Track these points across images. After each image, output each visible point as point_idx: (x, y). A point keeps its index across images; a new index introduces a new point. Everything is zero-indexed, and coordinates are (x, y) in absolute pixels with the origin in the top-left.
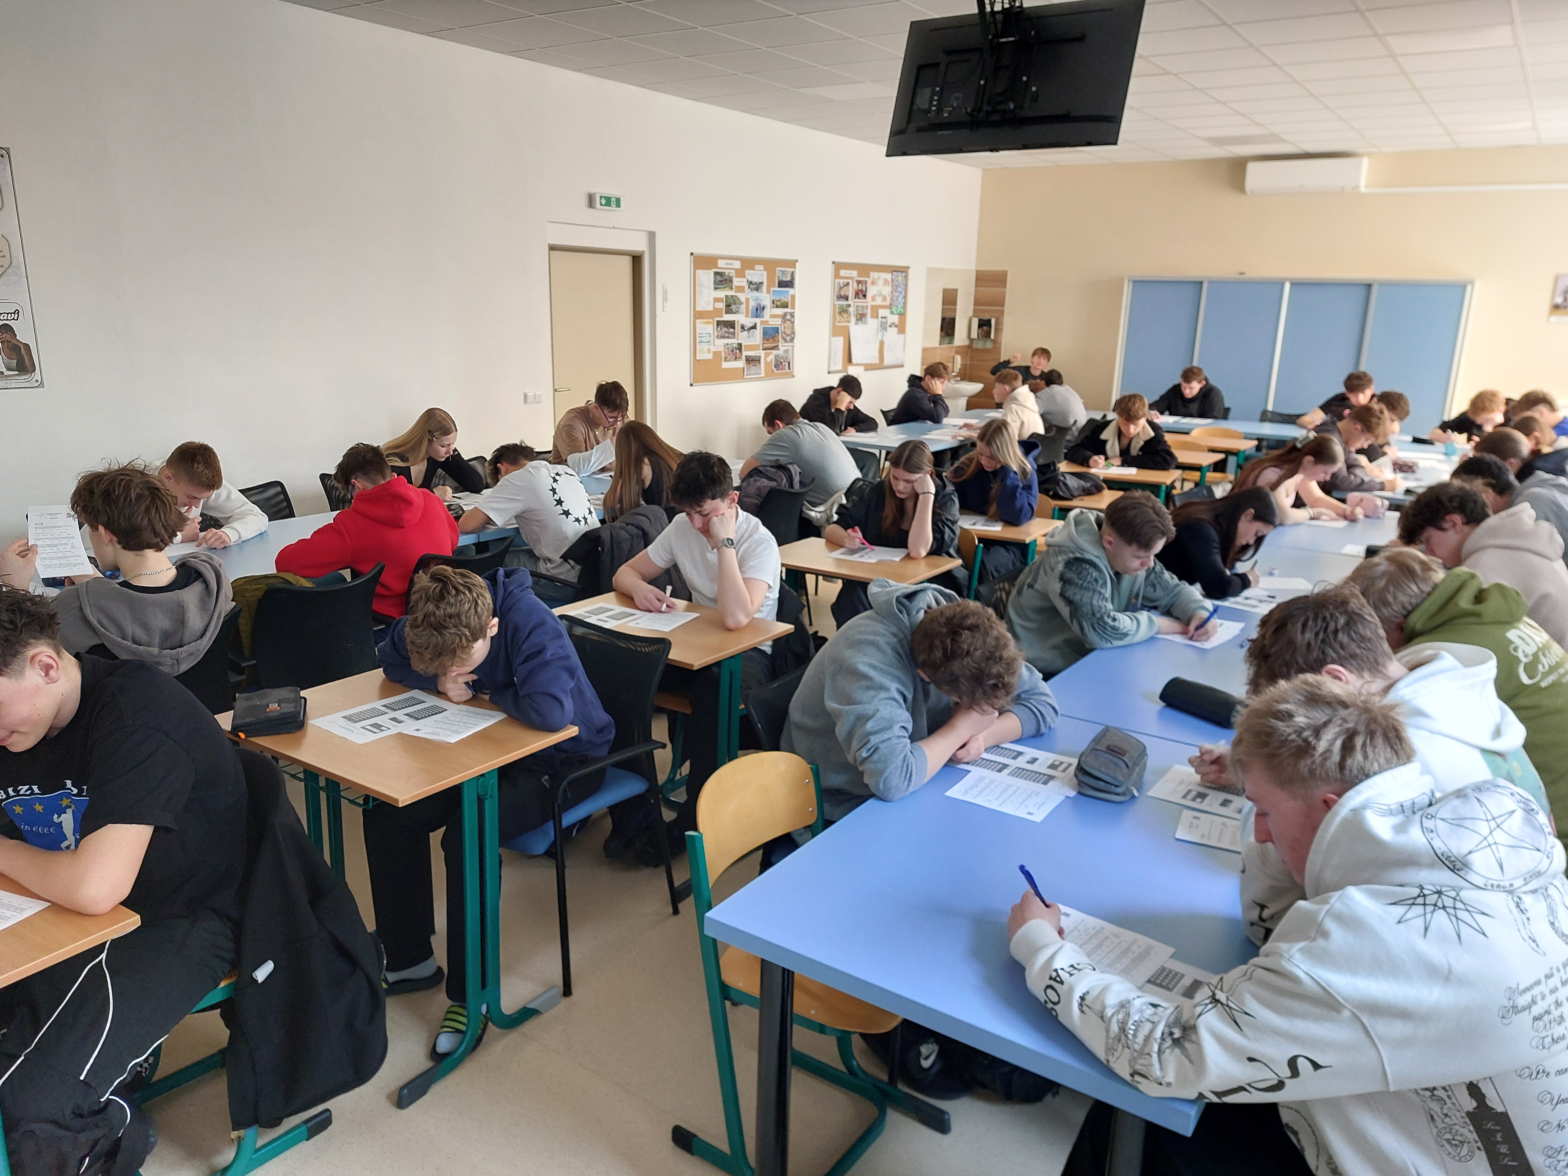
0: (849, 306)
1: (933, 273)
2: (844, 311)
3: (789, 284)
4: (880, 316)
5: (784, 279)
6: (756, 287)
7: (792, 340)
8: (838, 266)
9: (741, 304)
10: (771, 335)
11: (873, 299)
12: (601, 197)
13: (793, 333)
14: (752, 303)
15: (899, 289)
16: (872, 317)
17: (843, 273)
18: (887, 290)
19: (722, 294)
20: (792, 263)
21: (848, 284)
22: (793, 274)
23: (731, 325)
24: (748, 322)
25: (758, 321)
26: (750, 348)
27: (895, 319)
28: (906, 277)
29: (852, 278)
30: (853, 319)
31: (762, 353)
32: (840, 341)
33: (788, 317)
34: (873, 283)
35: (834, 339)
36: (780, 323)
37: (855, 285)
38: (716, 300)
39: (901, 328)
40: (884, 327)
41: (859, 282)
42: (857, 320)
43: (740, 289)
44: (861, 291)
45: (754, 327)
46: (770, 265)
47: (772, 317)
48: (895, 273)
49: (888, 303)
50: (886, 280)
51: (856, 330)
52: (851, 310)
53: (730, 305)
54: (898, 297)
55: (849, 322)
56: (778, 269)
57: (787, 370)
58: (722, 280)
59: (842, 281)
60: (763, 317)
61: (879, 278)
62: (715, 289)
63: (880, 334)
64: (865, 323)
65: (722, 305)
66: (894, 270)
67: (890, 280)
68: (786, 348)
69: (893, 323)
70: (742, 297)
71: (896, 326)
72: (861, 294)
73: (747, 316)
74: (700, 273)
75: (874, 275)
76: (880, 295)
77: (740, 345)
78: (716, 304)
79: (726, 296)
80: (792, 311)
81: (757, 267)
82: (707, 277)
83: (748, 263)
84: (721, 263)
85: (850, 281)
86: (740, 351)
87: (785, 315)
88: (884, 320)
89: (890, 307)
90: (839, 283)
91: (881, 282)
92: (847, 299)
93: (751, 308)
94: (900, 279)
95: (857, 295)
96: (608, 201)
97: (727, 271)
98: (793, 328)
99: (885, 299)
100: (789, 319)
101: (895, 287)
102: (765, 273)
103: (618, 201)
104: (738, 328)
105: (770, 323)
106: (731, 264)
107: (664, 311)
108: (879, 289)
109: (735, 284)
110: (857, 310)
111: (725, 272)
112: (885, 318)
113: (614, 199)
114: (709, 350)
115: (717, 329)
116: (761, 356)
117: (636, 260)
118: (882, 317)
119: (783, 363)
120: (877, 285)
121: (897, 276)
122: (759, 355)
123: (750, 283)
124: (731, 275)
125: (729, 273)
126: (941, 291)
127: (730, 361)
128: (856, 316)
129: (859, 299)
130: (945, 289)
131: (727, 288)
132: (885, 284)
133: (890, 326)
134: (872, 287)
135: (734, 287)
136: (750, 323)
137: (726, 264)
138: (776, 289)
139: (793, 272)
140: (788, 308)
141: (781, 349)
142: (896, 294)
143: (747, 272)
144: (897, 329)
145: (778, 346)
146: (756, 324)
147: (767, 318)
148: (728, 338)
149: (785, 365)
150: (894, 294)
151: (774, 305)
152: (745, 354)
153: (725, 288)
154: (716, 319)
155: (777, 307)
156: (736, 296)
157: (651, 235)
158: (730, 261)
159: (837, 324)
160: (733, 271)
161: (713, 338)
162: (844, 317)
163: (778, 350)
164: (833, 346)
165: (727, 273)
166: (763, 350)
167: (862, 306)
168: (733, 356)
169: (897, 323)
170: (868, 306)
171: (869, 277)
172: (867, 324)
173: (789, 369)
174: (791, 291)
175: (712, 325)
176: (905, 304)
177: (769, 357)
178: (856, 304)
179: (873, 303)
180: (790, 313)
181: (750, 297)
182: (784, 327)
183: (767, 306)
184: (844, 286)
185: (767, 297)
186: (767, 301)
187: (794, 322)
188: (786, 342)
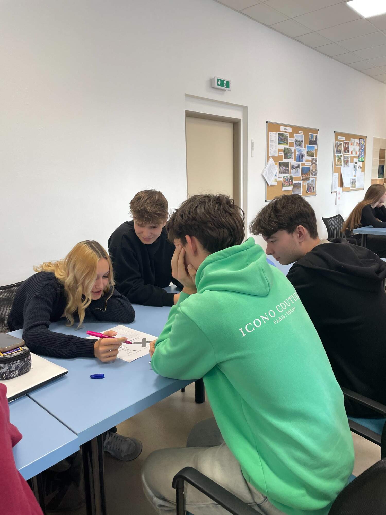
1: (375, 140)
2: (339, 159)
3: (314, 143)
5: (312, 140)
6: (299, 143)
7: (316, 174)
8: (337, 134)
9: (292, 153)
10: (306, 171)
11: (352, 153)
12: (218, 80)
13: (316, 170)
14: (297, 153)
15: (363, 148)
16: (351, 162)
17: (339, 138)
18: (358, 148)
19: (282, 147)
20: (316, 131)
21: (341, 144)
22: (316, 137)
23: (287, 165)
25: (300, 163)
26: (297, 179)
27: (360, 164)
28: (365, 142)
29: (343, 141)
30: (343, 164)
31: (302, 182)
32: (337, 175)
34: (352, 145)
35: (334, 174)
36: (310, 165)
38: (280, 150)
39: (363, 168)
40: (356, 168)
41: (346, 143)
42: (345, 164)
43: (291, 144)
44: (347, 147)
45: (298, 167)
46: (306, 131)
48: (361, 139)
49: (357, 155)
50: (357, 143)
51: (344, 169)
52: (342, 158)
53: (287, 154)
54: (362, 152)
55: (341, 165)
56: (309, 134)
57: (313, 192)
58: (282, 139)
59: (338, 142)
60: (302, 161)
61: (354, 142)
62: (279, 144)
63: (354, 172)
64: (348, 166)
65: (282, 154)
67: (359, 143)
68: (312, 179)
70: (292, 149)
71: (361, 168)
72: (347, 150)
74: (271, 133)
75: (352, 140)
76: (354, 151)
77: (291, 177)
78: (279, 153)
79: (285, 148)
80: (316, 158)
81: (299, 132)
82: (274, 136)
83: (296, 129)
85: (342, 143)
86: (292, 180)
87: (313, 160)
88: (356, 164)
89: (359, 157)
91: (355, 144)
92: (341, 153)
93: (296, 155)
94: (363, 142)
95: (345, 150)
96: (222, 83)
97: (285, 133)
98: (316, 167)
99: (357, 153)
100: (314, 162)
101: (361, 147)
102: (303, 135)
103: (228, 83)
104: (290, 167)
105: (306, 165)
106: (287, 129)
107: (252, 157)
108: (354, 148)
109: (289, 141)
110: (345, 159)
111: (284, 134)
112: (357, 163)
113: (226, 82)
114: (276, 180)
115: (280, 168)
116: (301, 184)
117: (235, 124)
118: (355, 163)
119: (311, 188)
120: (353, 145)
121: (361, 141)
122: (300, 183)
123: (296, 141)
124: (287, 136)
125: (286, 134)
126: (379, 150)
127: (286, 186)
128: (344, 162)
129: (346, 153)
130: (380, 149)
131: (285, 144)
132: (357, 145)
133: (358, 168)
134: (351, 146)
135: (288, 143)
136: (296, 164)
137: (284, 129)
138: (309, 145)
139: (317, 136)
140: (314, 156)
141: (311, 179)
142: (361, 151)
143: (295, 134)
144: (361, 169)
145: (309, 178)
146: (299, 165)
147: (304, 162)
148: (285, 173)
149: (312, 189)
150: (360, 150)
151: (308, 155)
152: (294, 182)
153: (284, 143)
154: (279, 162)
155: (309, 156)
156: (289, 148)
157: (245, 109)
158: (286, 128)
159: (336, 166)
160: (288, 134)
161: (277, 173)
162: (339, 162)
163: (309, 180)
164: (334, 178)
165: (285, 135)
166: (302, 180)
167: (347, 156)
168: (288, 183)
169: (361, 166)
170: (349, 156)
171: (350, 141)
172: (349, 166)
173: (314, 191)
174: (316, 147)
175: (277, 165)
176: (364, 156)
177: (304, 183)
178: (344, 155)
179: (352, 155)
180: (315, 159)
181: (296, 149)
182: (312, 167)
183: (304, 154)
184: (339, 145)
185: (304, 149)
186: (304, 153)
187: (317, 164)
188: (313, 176)
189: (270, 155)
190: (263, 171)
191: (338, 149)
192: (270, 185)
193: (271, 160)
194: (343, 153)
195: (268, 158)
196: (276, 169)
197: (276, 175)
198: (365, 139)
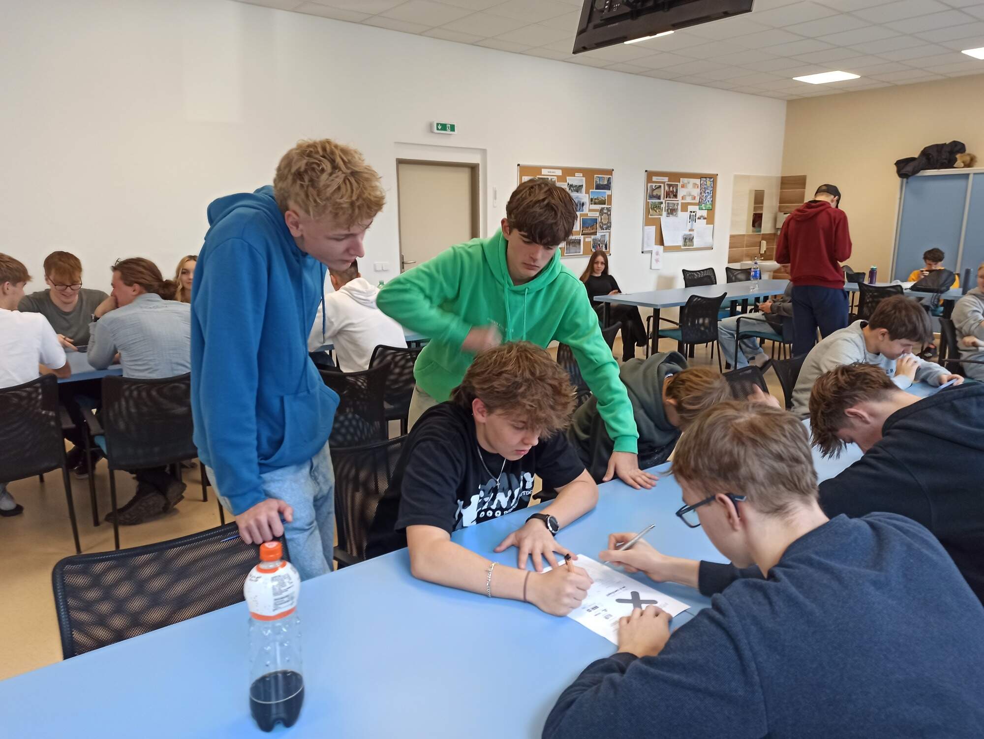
0: (662, 203)
1: (738, 178)
2: (657, 207)
3: (608, 187)
4: (689, 211)
5: (601, 183)
6: (576, 189)
7: (609, 227)
8: (650, 175)
10: (590, 224)
11: (683, 198)
12: (438, 124)
13: (610, 222)
15: (708, 191)
16: (682, 211)
17: (655, 179)
18: (696, 192)
21: (660, 187)
27: (704, 213)
28: (714, 182)
29: (664, 183)
30: (664, 213)
31: (582, 238)
32: (652, 230)
34: (683, 186)
35: (646, 228)
36: (598, 215)
37: (667, 188)
39: (710, 220)
40: (693, 218)
41: (669, 186)
42: (668, 214)
44: (672, 192)
46: (588, 173)
48: (704, 179)
49: (697, 201)
50: (695, 184)
51: (666, 221)
52: (663, 206)
54: (706, 196)
55: (661, 215)
56: (595, 176)
59: (654, 185)
60: (582, 211)
61: (689, 183)
63: (689, 224)
66: (701, 177)
67: (699, 184)
69: (702, 216)
71: (705, 219)
72: (672, 194)
75: (683, 180)
76: (690, 195)
81: (577, 174)
83: (569, 172)
84: (544, 172)
85: (662, 185)
87: (602, 209)
89: (699, 204)
90: (652, 186)
91: (690, 186)
92: (659, 198)
94: (708, 183)
95: (668, 195)
96: (444, 127)
99: (694, 198)
101: (703, 190)
102: (584, 178)
103: (453, 127)
105: (589, 215)
106: (553, 172)
107: (494, 207)
108: (689, 190)
110: (668, 206)
112: (694, 212)
113: (449, 126)
116: (580, 240)
117: (472, 170)
118: (691, 212)
120: (687, 187)
122: (579, 238)
123: (571, 186)
124: (553, 180)
128: (668, 211)
129: (670, 198)
132: (694, 187)
133: (699, 218)
134: (682, 189)
137: (549, 172)
138: (594, 190)
139: (609, 178)
143: (567, 178)
145: (597, 232)
147: (586, 212)
150: (703, 194)
151: (593, 202)
155: (595, 203)
157: (484, 152)
158: (552, 170)
159: (650, 217)
160: (556, 177)
162: (656, 211)
164: (645, 233)
166: (582, 235)
167: (673, 203)
169: (706, 216)
170: (678, 204)
171: (679, 182)
172: (677, 217)
174: (608, 192)
176: (713, 202)
177: (587, 240)
178: (667, 202)
179: (683, 201)
180: (607, 208)
182: (601, 218)
183: (586, 203)
184: (656, 189)
185: (586, 196)
186: (586, 200)
187: (610, 214)
188: (604, 230)
191: (652, 193)
194: (664, 199)
198: (713, 178)
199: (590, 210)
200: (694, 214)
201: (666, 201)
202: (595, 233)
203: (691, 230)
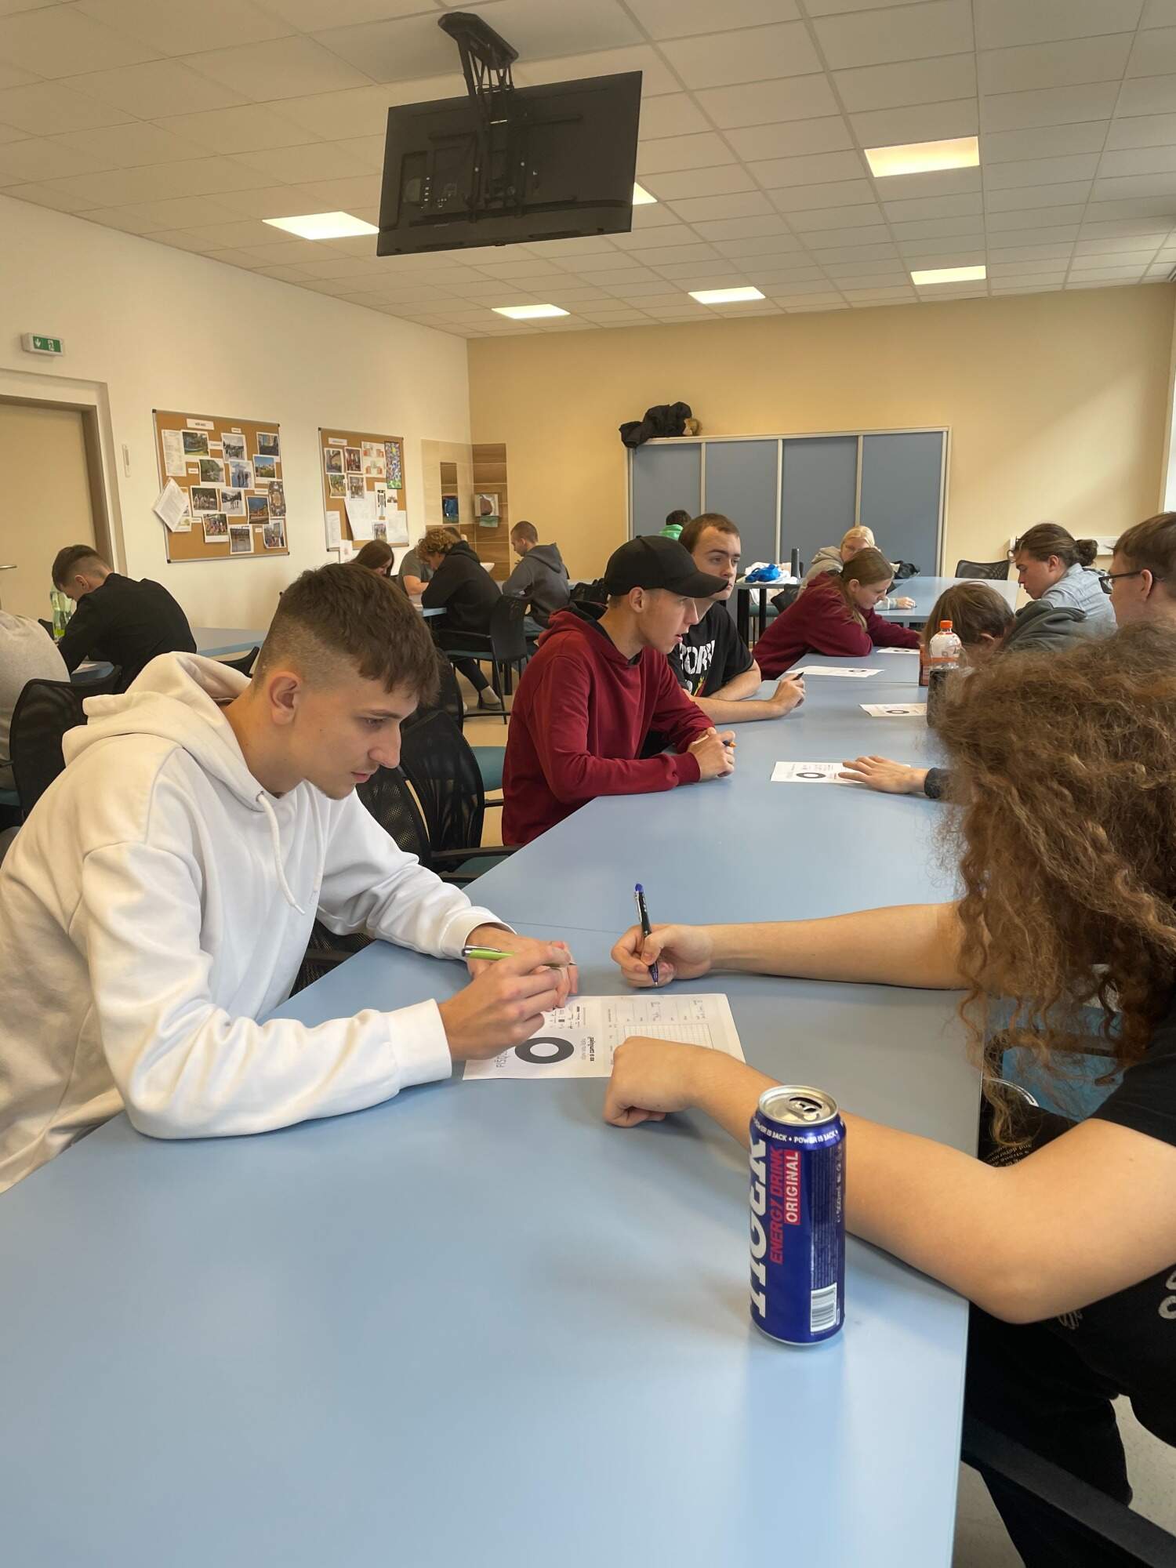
0: (343, 477)
1: (427, 446)
2: (338, 483)
3: (274, 450)
4: (376, 489)
5: (266, 444)
6: (236, 452)
7: (283, 512)
8: (325, 434)
9: (221, 470)
10: (259, 509)
11: (368, 471)
12: (35, 338)
13: (283, 505)
14: (232, 470)
15: (395, 462)
16: (368, 490)
17: (331, 441)
18: (381, 462)
19: (196, 458)
20: (275, 428)
21: (339, 453)
22: (275, 439)
23: (211, 493)
24: (231, 491)
25: (242, 490)
26: (234, 520)
27: (393, 493)
28: (400, 449)
29: (342, 447)
30: (348, 493)
31: (250, 527)
32: (336, 515)
33: (276, 487)
34: (366, 454)
35: (329, 513)
36: (267, 493)
37: (347, 454)
38: (189, 465)
39: (401, 503)
40: (382, 501)
41: (350, 452)
42: (353, 493)
43: (217, 454)
44: (354, 460)
45: (238, 497)
46: (248, 427)
47: (257, 485)
48: (387, 444)
49: (384, 476)
50: (379, 451)
51: (352, 504)
52: (345, 481)
53: (208, 471)
54: (394, 470)
55: (345, 495)
56: (258, 433)
57: (280, 547)
58: (193, 443)
59: (331, 450)
60: (246, 486)
61: (372, 449)
62: (186, 452)
63: (379, 509)
64: (362, 496)
65: (196, 471)
66: (387, 441)
67: (383, 450)
68: (276, 522)
69: (392, 498)
70: (220, 462)
71: (395, 501)
72: (354, 465)
73: (228, 485)
74: (166, 433)
75: (366, 445)
76: (375, 467)
77: (223, 517)
78: (190, 469)
79: (201, 461)
80: (280, 480)
81: (233, 429)
82: (174, 439)
83: (223, 425)
84: (191, 423)
85: (341, 451)
86: (225, 523)
87: (272, 484)
88: (381, 494)
89: (387, 480)
90: (328, 452)
91: (374, 453)
92: (340, 471)
93: (231, 475)
94: (394, 450)
95: (350, 466)
96: (44, 343)
97: (199, 432)
98: (282, 499)
99: (380, 472)
100: (276, 489)
101: (390, 461)
102: (244, 436)
103: (57, 346)
104: (219, 498)
105: (256, 493)
106: (202, 425)
107: (126, 476)
108: (373, 460)
109: (210, 447)
110: (351, 483)
111: (196, 434)
112: (382, 492)
113: (52, 342)
114: (187, 521)
115: (194, 498)
116: (248, 530)
117: (86, 416)
118: (379, 491)
119: (276, 539)
120: (370, 456)
121: (391, 447)
122: (246, 528)
123: (227, 447)
124: (204, 437)
125: (202, 435)
126: (439, 465)
127: (213, 534)
128: (351, 489)
129: (352, 470)
130: (442, 464)
131: (202, 452)
132: (379, 455)
133: (389, 501)
134: (365, 458)
135: (209, 451)
136: (233, 493)
137: (196, 424)
138: (259, 455)
139: (276, 437)
140: (274, 477)
141: (271, 523)
142: (392, 467)
143: (222, 434)
144: (396, 504)
145: (268, 519)
146: (239, 494)
147: (251, 487)
148: (208, 508)
149: (278, 541)
150: (390, 466)
151: (259, 474)
152: (230, 527)
153: (198, 451)
154: (192, 487)
155: (262, 476)
156: (213, 461)
157: (102, 387)
158: (200, 422)
159: (331, 497)
160: (206, 433)
161: (189, 508)
162: (338, 490)
163: (268, 523)
164: (329, 522)
165: (199, 435)
166: (250, 523)
167: (357, 478)
168: (216, 529)
169: (396, 498)
170: (362, 479)
171: (361, 447)
172: (363, 498)
173: (283, 545)
174: (276, 459)
175: (187, 494)
176: (402, 477)
177: (257, 530)
178: (349, 476)
179: (369, 476)
180: (277, 482)
181: (229, 463)
182: (272, 498)
183: (250, 473)
184: (334, 456)
185: (249, 464)
186: (249, 469)
187: (283, 492)
188: (277, 516)
189: (167, 474)
190: (156, 504)
191: (331, 462)
192: (173, 531)
193: (172, 483)
194: (345, 471)
195: (165, 480)
196: (185, 500)
197: (186, 512)
198: (398, 442)
199: (257, 486)
200: (383, 494)
201: (348, 474)
202: (266, 521)
203: (382, 518)
